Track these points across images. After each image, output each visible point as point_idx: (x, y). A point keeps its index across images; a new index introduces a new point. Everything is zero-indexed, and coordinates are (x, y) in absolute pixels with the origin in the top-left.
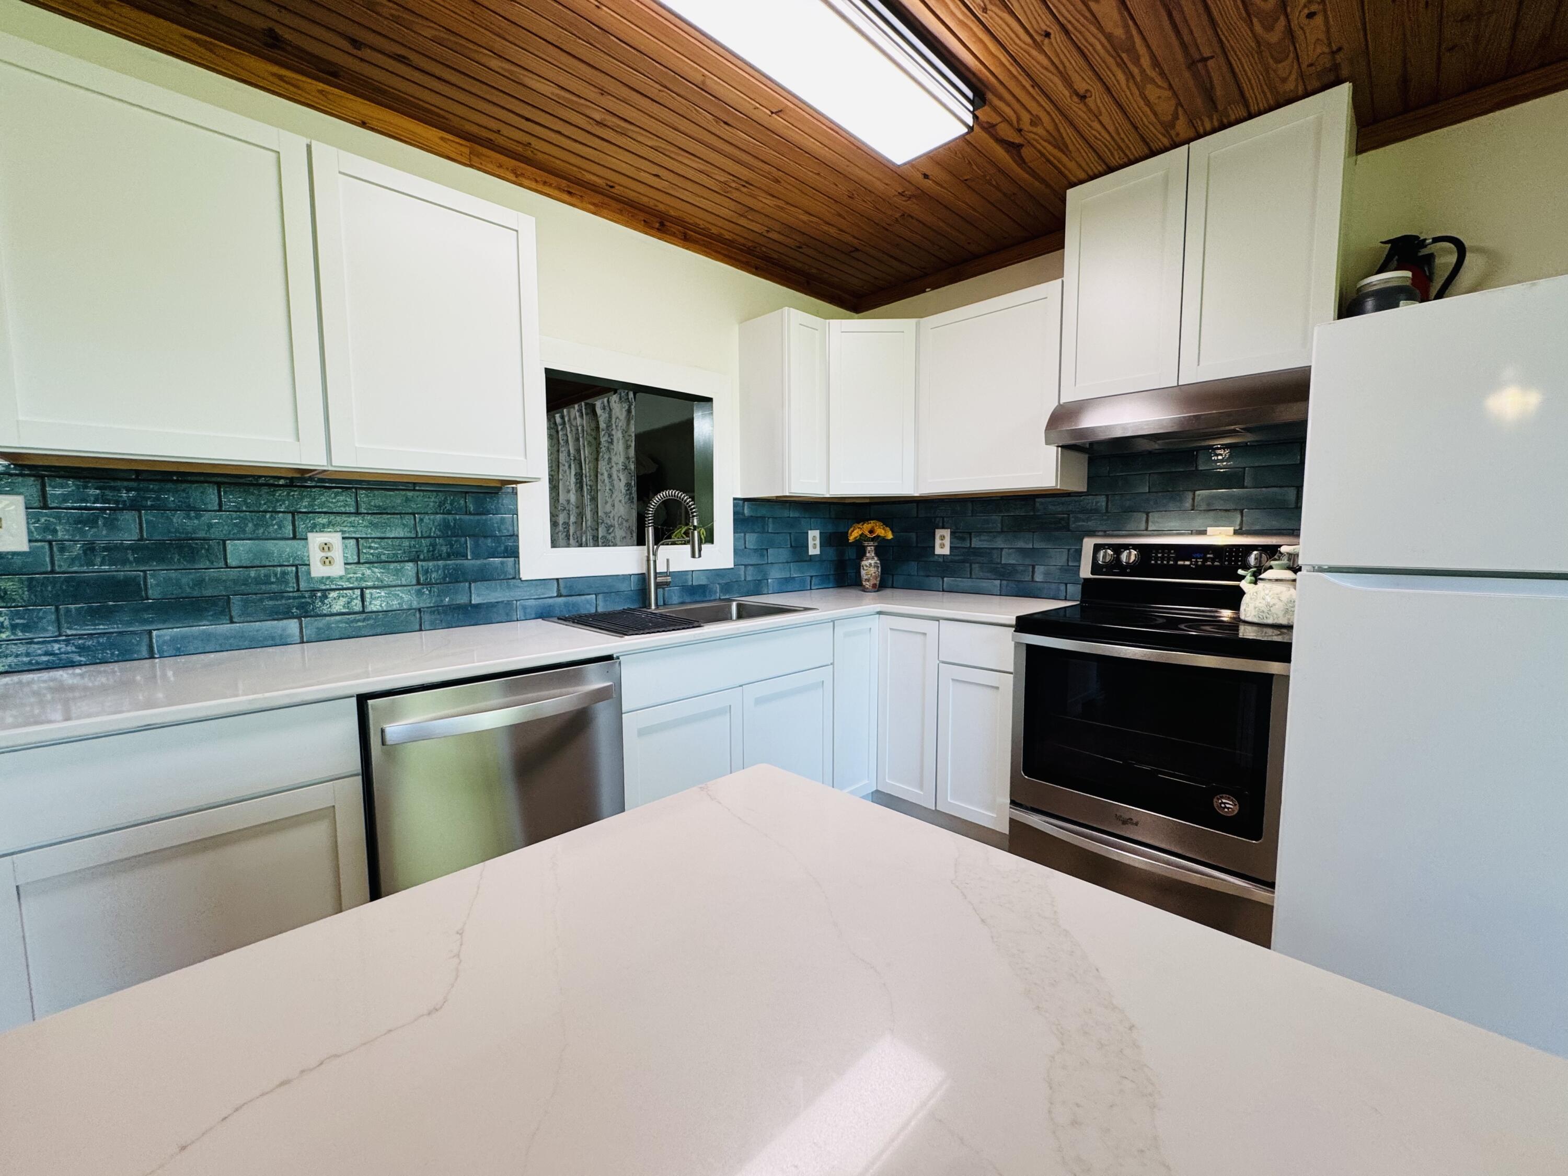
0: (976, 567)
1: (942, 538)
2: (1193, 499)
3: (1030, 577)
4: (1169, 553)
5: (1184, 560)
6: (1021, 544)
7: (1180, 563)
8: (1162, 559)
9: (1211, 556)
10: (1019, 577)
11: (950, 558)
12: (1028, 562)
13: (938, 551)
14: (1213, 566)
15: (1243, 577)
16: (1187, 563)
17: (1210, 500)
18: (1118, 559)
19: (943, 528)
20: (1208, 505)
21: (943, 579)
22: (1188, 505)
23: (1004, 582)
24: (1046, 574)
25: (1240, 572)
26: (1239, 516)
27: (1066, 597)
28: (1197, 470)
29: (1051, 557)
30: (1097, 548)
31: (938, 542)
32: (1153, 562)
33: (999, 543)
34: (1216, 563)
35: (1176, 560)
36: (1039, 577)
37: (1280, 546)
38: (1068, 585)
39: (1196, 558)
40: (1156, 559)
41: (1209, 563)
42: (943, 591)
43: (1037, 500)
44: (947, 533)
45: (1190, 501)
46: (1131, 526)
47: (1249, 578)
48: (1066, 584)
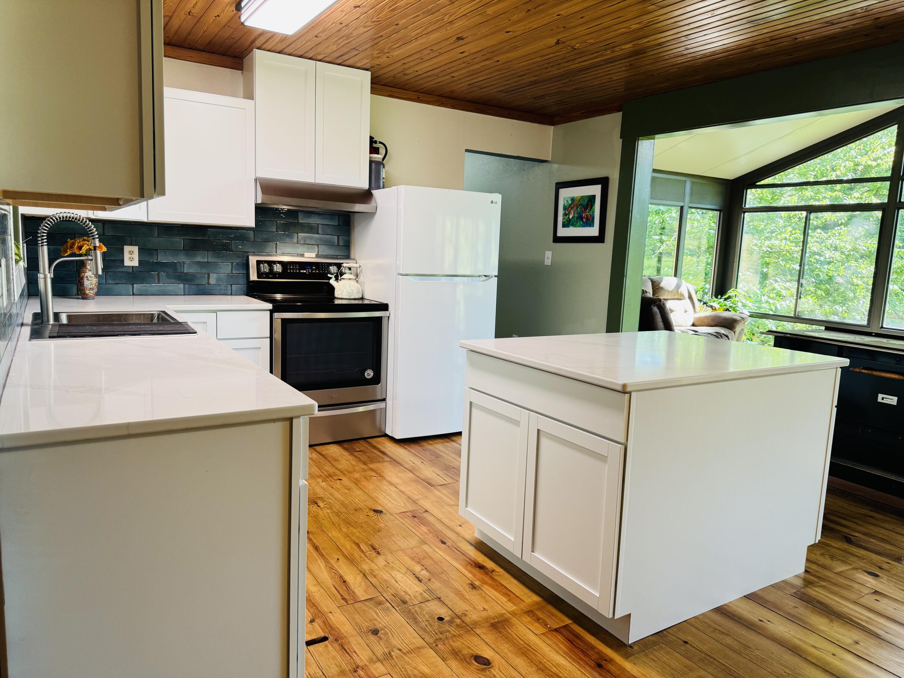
0: (163, 274)
1: (131, 253)
2: (298, 238)
3: (207, 281)
4: (296, 266)
5: (303, 270)
6: (199, 259)
7: (302, 271)
8: (293, 269)
9: (314, 268)
10: (198, 282)
11: (139, 269)
12: (204, 271)
13: (127, 263)
14: (316, 273)
15: (331, 278)
16: (305, 271)
17: (305, 239)
18: (271, 269)
19: (131, 244)
20: (305, 241)
21: (133, 285)
22: (295, 240)
23: (187, 286)
24: (218, 279)
25: (329, 275)
26: (317, 247)
27: (232, 293)
28: (298, 222)
29: (221, 268)
30: (259, 263)
31: (126, 256)
32: (289, 271)
33: (182, 258)
34: (317, 272)
35: (300, 270)
36: (212, 281)
37: (342, 263)
38: (233, 285)
39: (309, 269)
40: (290, 269)
41: (314, 271)
42: (133, 295)
43: (209, 229)
44: (135, 249)
45: (296, 238)
46: (268, 250)
47: (334, 279)
48: (231, 285)
